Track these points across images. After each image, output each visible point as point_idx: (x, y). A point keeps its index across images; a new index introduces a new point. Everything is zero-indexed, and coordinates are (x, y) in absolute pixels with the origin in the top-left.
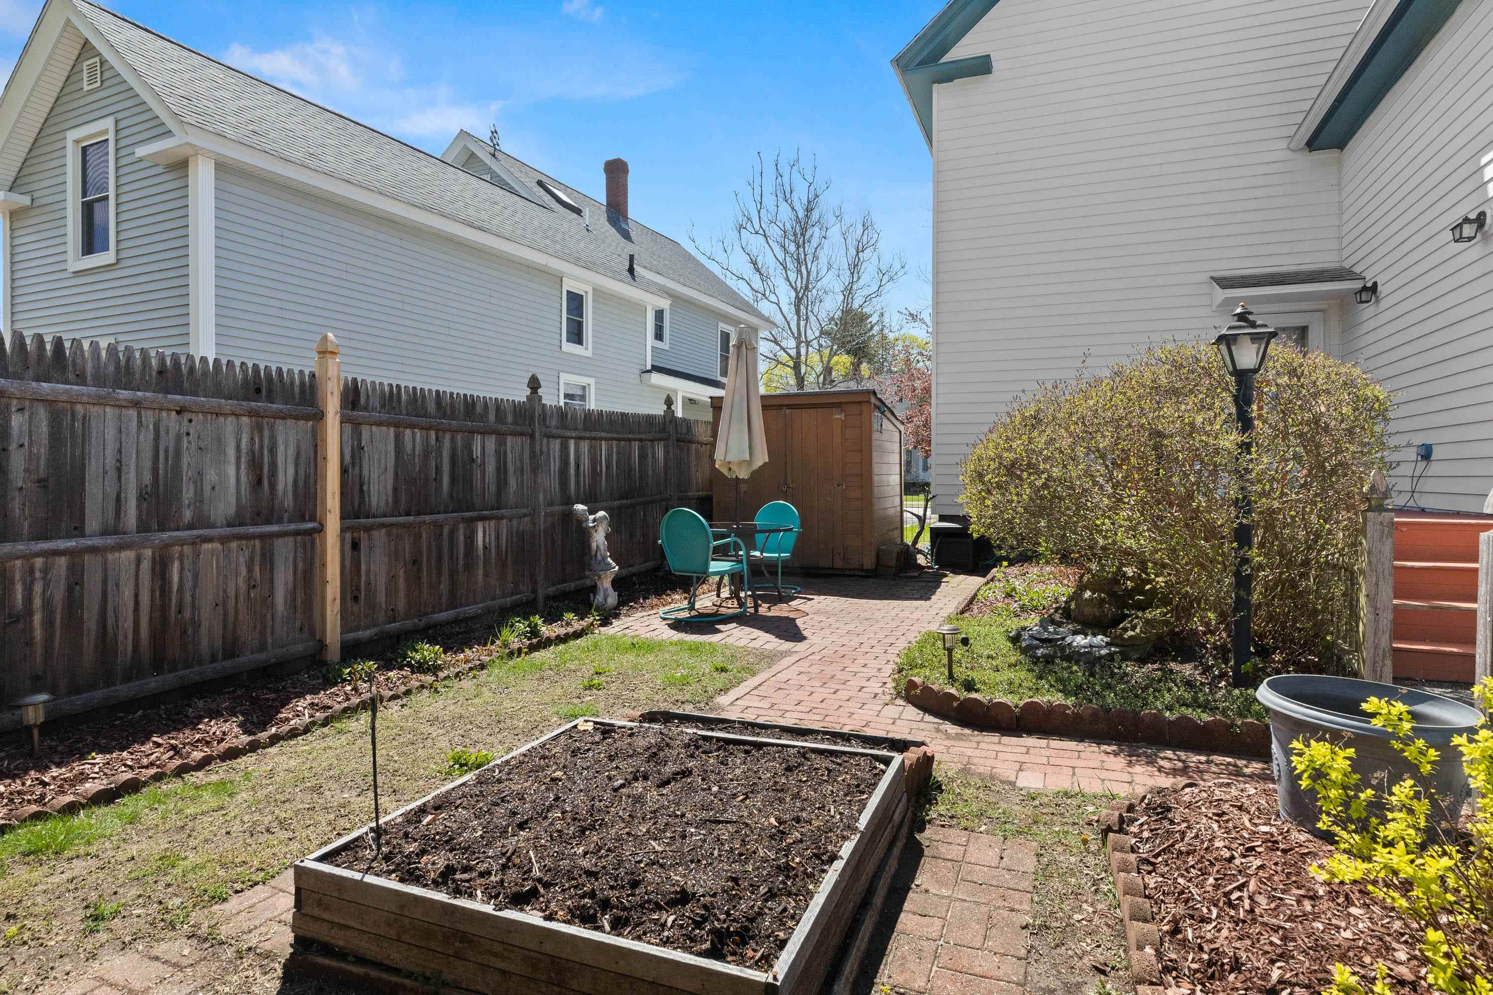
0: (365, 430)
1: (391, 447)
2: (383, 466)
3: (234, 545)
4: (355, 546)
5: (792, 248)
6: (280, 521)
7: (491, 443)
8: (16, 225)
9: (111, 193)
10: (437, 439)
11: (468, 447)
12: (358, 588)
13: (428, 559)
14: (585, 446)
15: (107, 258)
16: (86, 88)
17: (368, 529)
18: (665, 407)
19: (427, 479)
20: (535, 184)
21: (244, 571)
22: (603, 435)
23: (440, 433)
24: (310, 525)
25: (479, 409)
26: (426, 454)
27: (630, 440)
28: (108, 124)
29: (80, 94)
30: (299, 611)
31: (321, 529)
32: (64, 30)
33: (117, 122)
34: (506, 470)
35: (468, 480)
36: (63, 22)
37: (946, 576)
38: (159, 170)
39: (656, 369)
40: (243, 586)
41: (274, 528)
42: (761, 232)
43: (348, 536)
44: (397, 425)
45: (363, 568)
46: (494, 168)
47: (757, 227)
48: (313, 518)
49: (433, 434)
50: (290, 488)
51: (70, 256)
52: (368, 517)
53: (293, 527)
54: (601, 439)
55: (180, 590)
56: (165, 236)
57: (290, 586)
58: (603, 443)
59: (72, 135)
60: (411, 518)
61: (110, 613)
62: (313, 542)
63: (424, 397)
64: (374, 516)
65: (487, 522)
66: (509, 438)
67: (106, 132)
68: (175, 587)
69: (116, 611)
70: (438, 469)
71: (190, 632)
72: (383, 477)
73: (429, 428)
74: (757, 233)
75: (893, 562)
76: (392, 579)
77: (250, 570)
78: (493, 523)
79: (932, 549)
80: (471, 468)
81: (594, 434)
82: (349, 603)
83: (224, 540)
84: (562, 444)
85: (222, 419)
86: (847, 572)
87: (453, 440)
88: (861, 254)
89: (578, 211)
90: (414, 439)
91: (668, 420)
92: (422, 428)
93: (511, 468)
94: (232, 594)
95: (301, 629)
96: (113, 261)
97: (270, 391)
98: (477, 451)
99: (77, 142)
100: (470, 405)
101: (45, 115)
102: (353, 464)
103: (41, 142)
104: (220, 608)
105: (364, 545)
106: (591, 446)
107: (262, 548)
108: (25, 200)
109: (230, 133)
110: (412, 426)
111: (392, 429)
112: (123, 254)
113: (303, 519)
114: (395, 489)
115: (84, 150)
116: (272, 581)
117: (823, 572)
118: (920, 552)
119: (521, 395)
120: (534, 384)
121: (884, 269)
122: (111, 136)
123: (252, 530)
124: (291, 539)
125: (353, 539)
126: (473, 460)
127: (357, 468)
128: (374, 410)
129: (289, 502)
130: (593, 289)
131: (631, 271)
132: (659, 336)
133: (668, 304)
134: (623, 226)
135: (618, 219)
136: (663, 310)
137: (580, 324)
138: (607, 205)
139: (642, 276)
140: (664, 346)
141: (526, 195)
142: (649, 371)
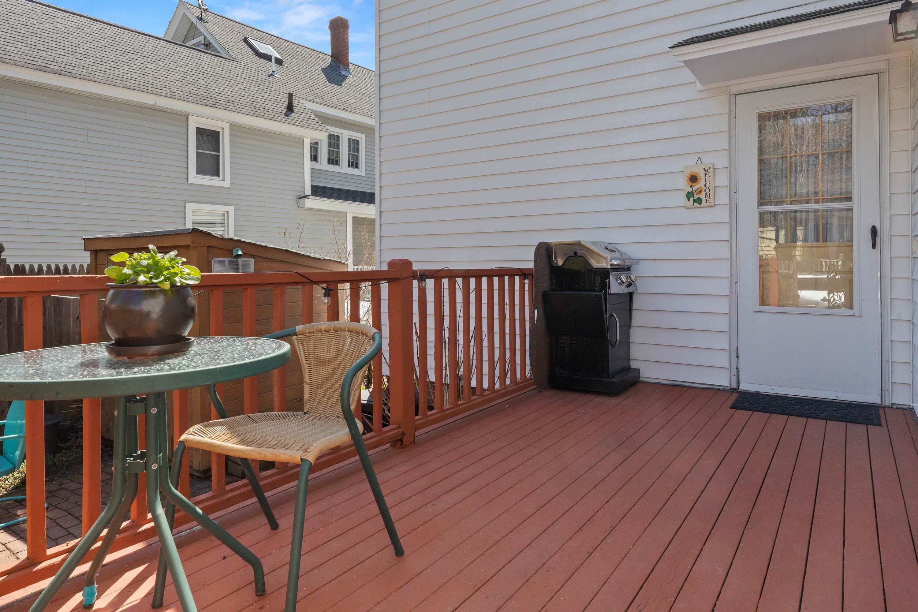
20: (238, 40)
39: (325, 192)
46: (202, 29)
89: (278, 62)
130: (231, 125)
131: (290, 109)
132: (354, 164)
133: (363, 136)
134: (343, 73)
135: (339, 68)
136: (358, 141)
137: (217, 158)
138: (332, 56)
139: (312, 111)
140: (361, 172)
141: (219, 50)
142: (306, 197)
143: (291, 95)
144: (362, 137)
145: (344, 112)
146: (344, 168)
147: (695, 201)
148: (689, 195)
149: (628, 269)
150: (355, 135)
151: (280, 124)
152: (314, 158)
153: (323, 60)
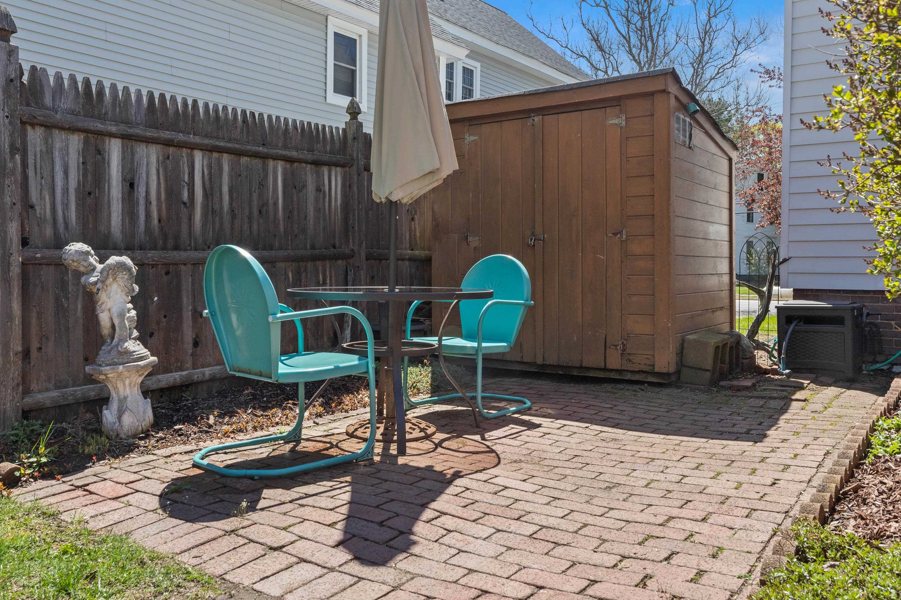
5: (636, 18)
18: (348, 118)
27: (264, 157)
37: (801, 387)
42: (602, 4)
54: (192, 147)
58: (197, 153)
74: (598, 5)
75: (708, 363)
79: (780, 342)
84: (86, 142)
86: (629, 377)
88: (713, 20)
91: (350, 136)
106: (165, 156)
117: (591, 374)
118: (761, 346)
121: (739, 36)
130: (369, 32)
133: (478, 65)
136: (472, 71)
137: (353, 72)
144: (475, 67)
150: (470, 62)
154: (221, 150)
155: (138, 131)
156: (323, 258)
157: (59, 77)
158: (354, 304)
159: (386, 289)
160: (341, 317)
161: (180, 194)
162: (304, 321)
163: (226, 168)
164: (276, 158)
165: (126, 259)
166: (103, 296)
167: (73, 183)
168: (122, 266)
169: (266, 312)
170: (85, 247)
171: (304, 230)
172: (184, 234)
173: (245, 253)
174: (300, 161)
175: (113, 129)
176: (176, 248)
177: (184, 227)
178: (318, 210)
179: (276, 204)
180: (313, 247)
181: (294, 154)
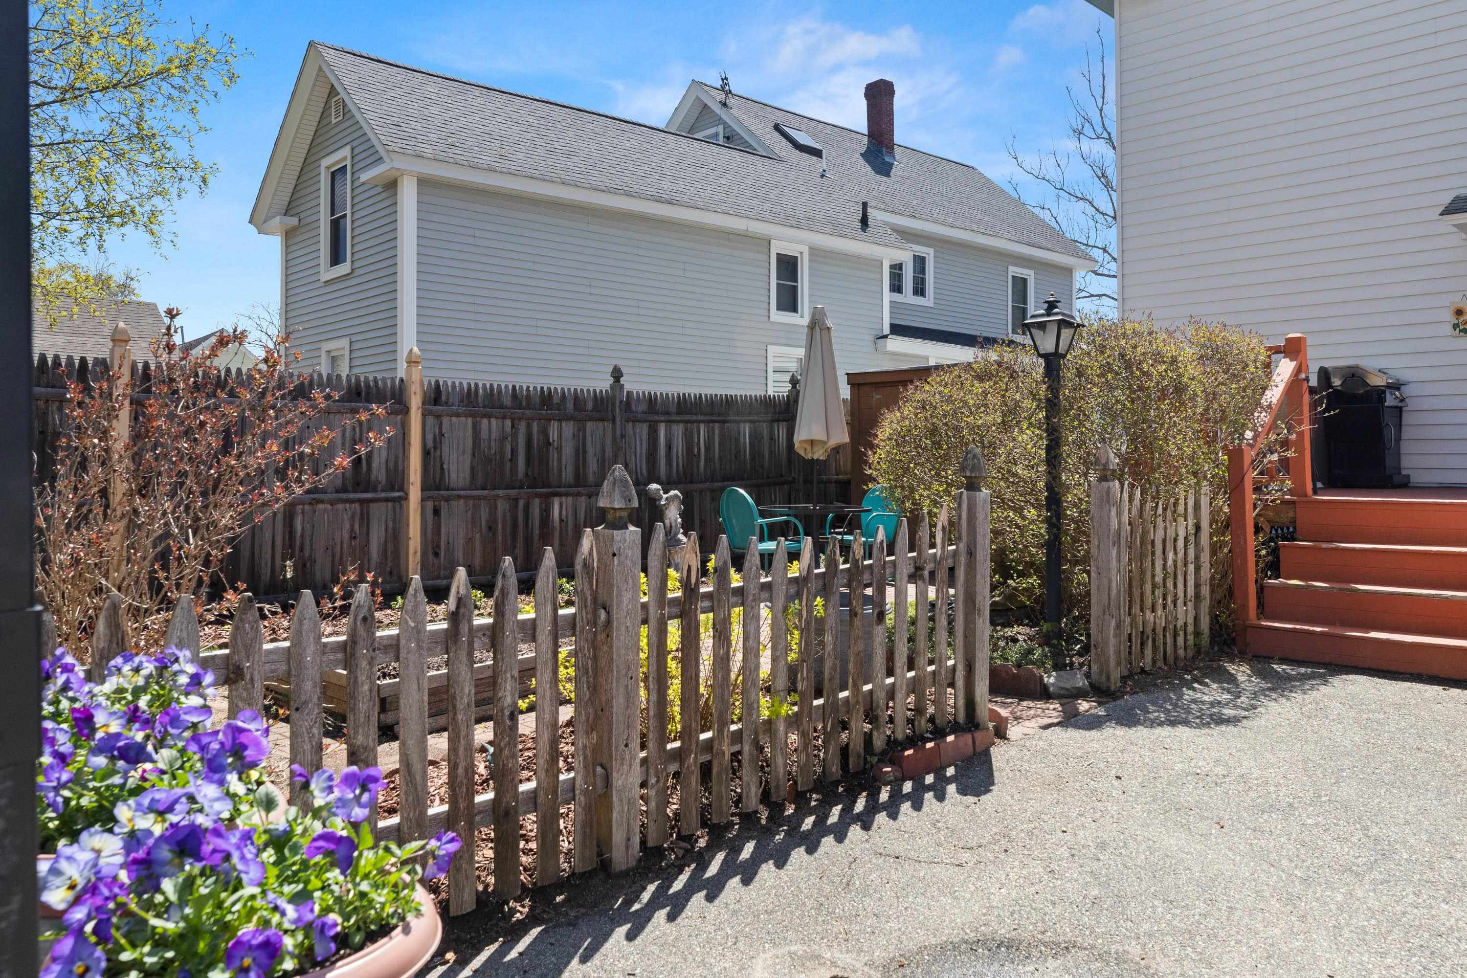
0: (446, 420)
1: (470, 432)
2: (461, 449)
3: (340, 506)
4: (436, 512)
6: (375, 490)
7: (569, 428)
8: (290, 242)
9: (348, 212)
10: (513, 426)
11: (544, 432)
12: (438, 546)
13: (504, 528)
14: (678, 430)
15: (344, 269)
16: (334, 121)
17: (447, 499)
19: (502, 458)
20: (770, 129)
21: (347, 526)
22: (700, 418)
23: (516, 422)
24: (397, 494)
25: (556, 400)
26: (503, 439)
27: (738, 422)
28: (346, 152)
29: (329, 127)
30: (389, 559)
31: (406, 498)
32: (318, 75)
33: (352, 149)
34: (585, 452)
35: (544, 462)
36: (317, 68)
38: (379, 189)
39: (898, 330)
40: (346, 536)
41: (369, 495)
42: (1105, 135)
43: (430, 504)
44: (474, 416)
45: (443, 530)
46: (724, 117)
47: (1099, 130)
48: (401, 489)
49: (508, 423)
50: (383, 466)
51: (322, 268)
52: (448, 490)
53: (383, 495)
54: (699, 422)
55: (302, 536)
56: (380, 248)
57: (383, 540)
58: (702, 426)
59: (325, 162)
60: (486, 492)
61: (256, 547)
62: (401, 507)
63: (500, 392)
64: (453, 490)
65: (564, 499)
66: (589, 425)
67: (345, 158)
68: (299, 533)
69: (260, 546)
70: (514, 451)
71: (308, 565)
72: (461, 458)
73: (504, 417)
74: (1099, 137)
76: (469, 541)
77: (352, 526)
78: (570, 499)
80: (548, 452)
81: (687, 417)
82: (431, 557)
83: (332, 503)
84: (650, 426)
85: (332, 416)
87: (529, 427)
89: (817, 153)
90: (491, 427)
92: (497, 418)
93: (590, 450)
94: (338, 541)
95: (391, 573)
96: (349, 271)
97: (368, 394)
98: (553, 435)
99: (328, 168)
100: (546, 398)
101: (307, 147)
102: (435, 448)
103: (306, 170)
104: (330, 551)
105: (443, 512)
106: (686, 430)
107: (362, 510)
108: (294, 221)
109: (428, 151)
110: (489, 416)
111: (470, 420)
112: (356, 266)
113: (393, 489)
114: (472, 468)
115: (333, 174)
116: (368, 534)
119: (604, 384)
120: (617, 374)
122: (348, 162)
123: (352, 496)
124: (384, 504)
125: (435, 507)
126: (549, 444)
127: (438, 453)
128: (453, 405)
129: (382, 477)
130: (810, 248)
131: (864, 222)
132: (920, 290)
133: (931, 251)
134: (887, 159)
135: (881, 152)
136: (924, 258)
137: (794, 289)
138: (869, 136)
139: (886, 223)
140: (927, 302)
141: (755, 145)
142: (886, 337)
143: (865, 205)
144: (928, 253)
145: (913, 220)
146: (908, 296)
147: (1461, 331)
148: (1455, 326)
149: (1398, 389)
150: (921, 250)
151: (862, 244)
152: (896, 287)
153: (859, 142)
154: (713, 422)
155: (674, 418)
156: (775, 484)
157: (638, 393)
158: (796, 516)
159: (811, 506)
160: (787, 523)
161: (693, 450)
162: (767, 524)
163: (717, 432)
164: (745, 421)
165: (676, 492)
166: (667, 512)
167: (644, 451)
168: (676, 496)
169: (753, 520)
170: (659, 487)
171: (762, 467)
172: (695, 474)
173: (742, 491)
174: (759, 421)
175: (662, 418)
176: (691, 482)
177: (695, 470)
178: (771, 452)
179: (745, 451)
180: (768, 477)
181: (756, 418)
